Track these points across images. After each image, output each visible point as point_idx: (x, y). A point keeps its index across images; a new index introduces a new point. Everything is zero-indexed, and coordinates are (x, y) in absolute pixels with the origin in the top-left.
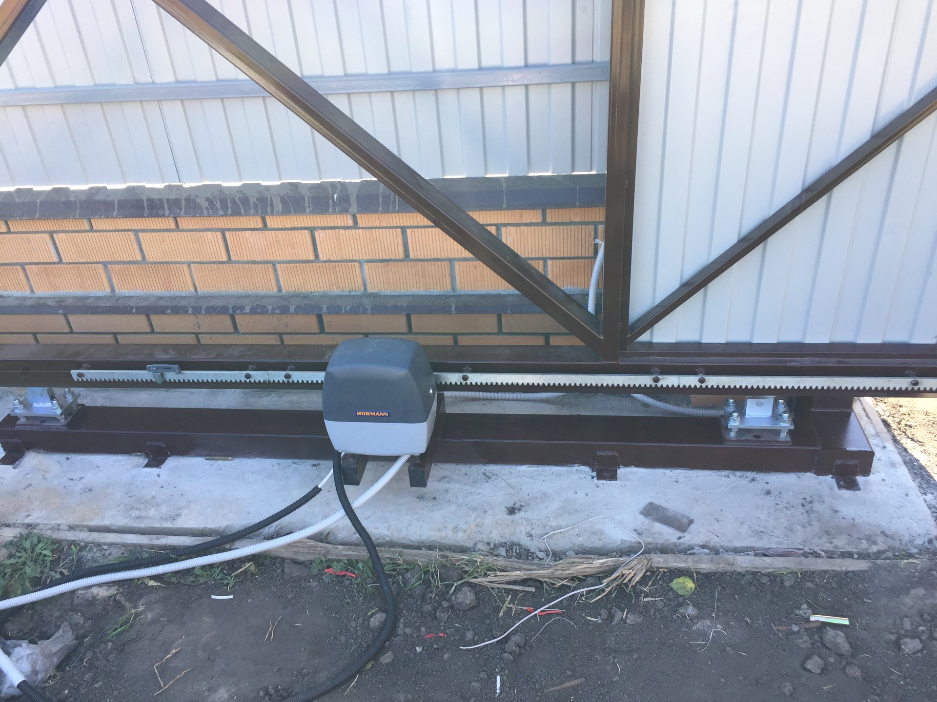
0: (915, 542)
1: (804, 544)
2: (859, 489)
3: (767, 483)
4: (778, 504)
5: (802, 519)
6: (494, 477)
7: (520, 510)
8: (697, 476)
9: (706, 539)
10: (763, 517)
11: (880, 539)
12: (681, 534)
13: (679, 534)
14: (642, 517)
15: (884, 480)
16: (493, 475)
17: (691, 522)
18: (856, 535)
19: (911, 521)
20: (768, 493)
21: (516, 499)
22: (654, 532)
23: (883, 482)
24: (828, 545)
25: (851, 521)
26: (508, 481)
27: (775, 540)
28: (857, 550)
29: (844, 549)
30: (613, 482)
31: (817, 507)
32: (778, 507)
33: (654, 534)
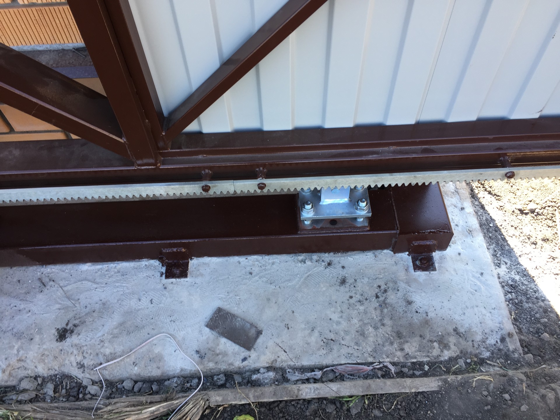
0: (488, 342)
1: (375, 355)
2: (434, 269)
3: (343, 267)
4: (351, 297)
5: (375, 317)
6: (52, 283)
7: (72, 332)
8: (273, 263)
9: (273, 358)
10: (335, 317)
11: (452, 340)
12: (246, 353)
13: (244, 353)
14: (207, 330)
15: (459, 254)
16: (50, 280)
17: (259, 333)
18: (428, 337)
19: (484, 311)
20: (343, 282)
21: (71, 315)
22: (218, 352)
23: (458, 258)
24: (399, 353)
25: (424, 315)
26: (65, 289)
27: (344, 351)
28: (428, 359)
29: (415, 358)
30: (182, 280)
31: (392, 298)
32: (352, 301)
33: (218, 355)
